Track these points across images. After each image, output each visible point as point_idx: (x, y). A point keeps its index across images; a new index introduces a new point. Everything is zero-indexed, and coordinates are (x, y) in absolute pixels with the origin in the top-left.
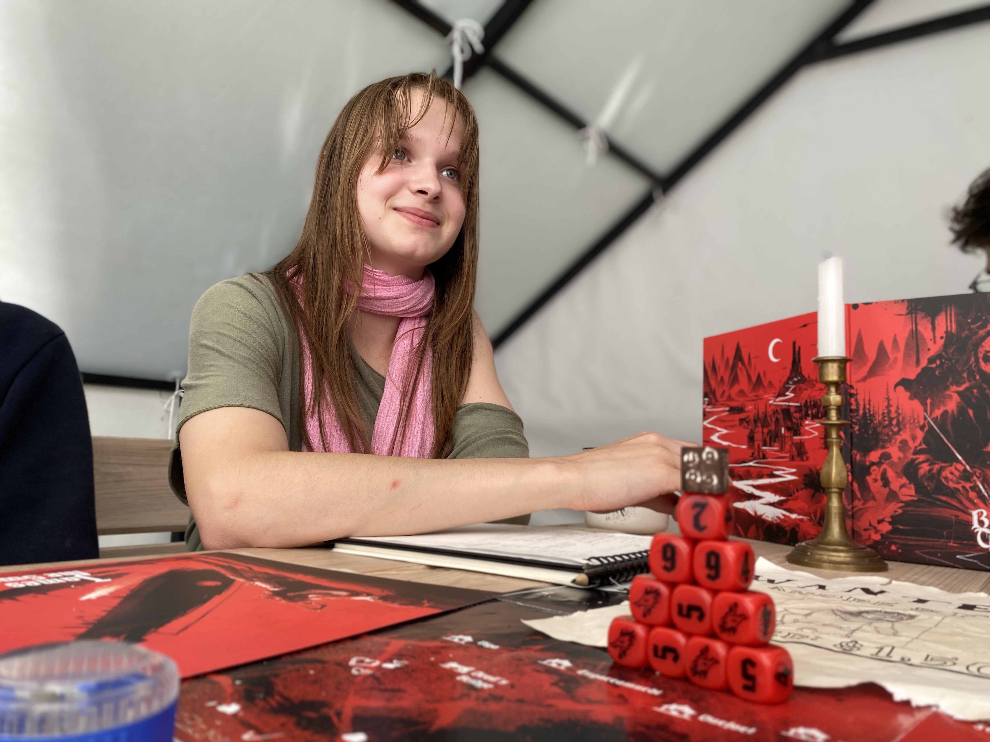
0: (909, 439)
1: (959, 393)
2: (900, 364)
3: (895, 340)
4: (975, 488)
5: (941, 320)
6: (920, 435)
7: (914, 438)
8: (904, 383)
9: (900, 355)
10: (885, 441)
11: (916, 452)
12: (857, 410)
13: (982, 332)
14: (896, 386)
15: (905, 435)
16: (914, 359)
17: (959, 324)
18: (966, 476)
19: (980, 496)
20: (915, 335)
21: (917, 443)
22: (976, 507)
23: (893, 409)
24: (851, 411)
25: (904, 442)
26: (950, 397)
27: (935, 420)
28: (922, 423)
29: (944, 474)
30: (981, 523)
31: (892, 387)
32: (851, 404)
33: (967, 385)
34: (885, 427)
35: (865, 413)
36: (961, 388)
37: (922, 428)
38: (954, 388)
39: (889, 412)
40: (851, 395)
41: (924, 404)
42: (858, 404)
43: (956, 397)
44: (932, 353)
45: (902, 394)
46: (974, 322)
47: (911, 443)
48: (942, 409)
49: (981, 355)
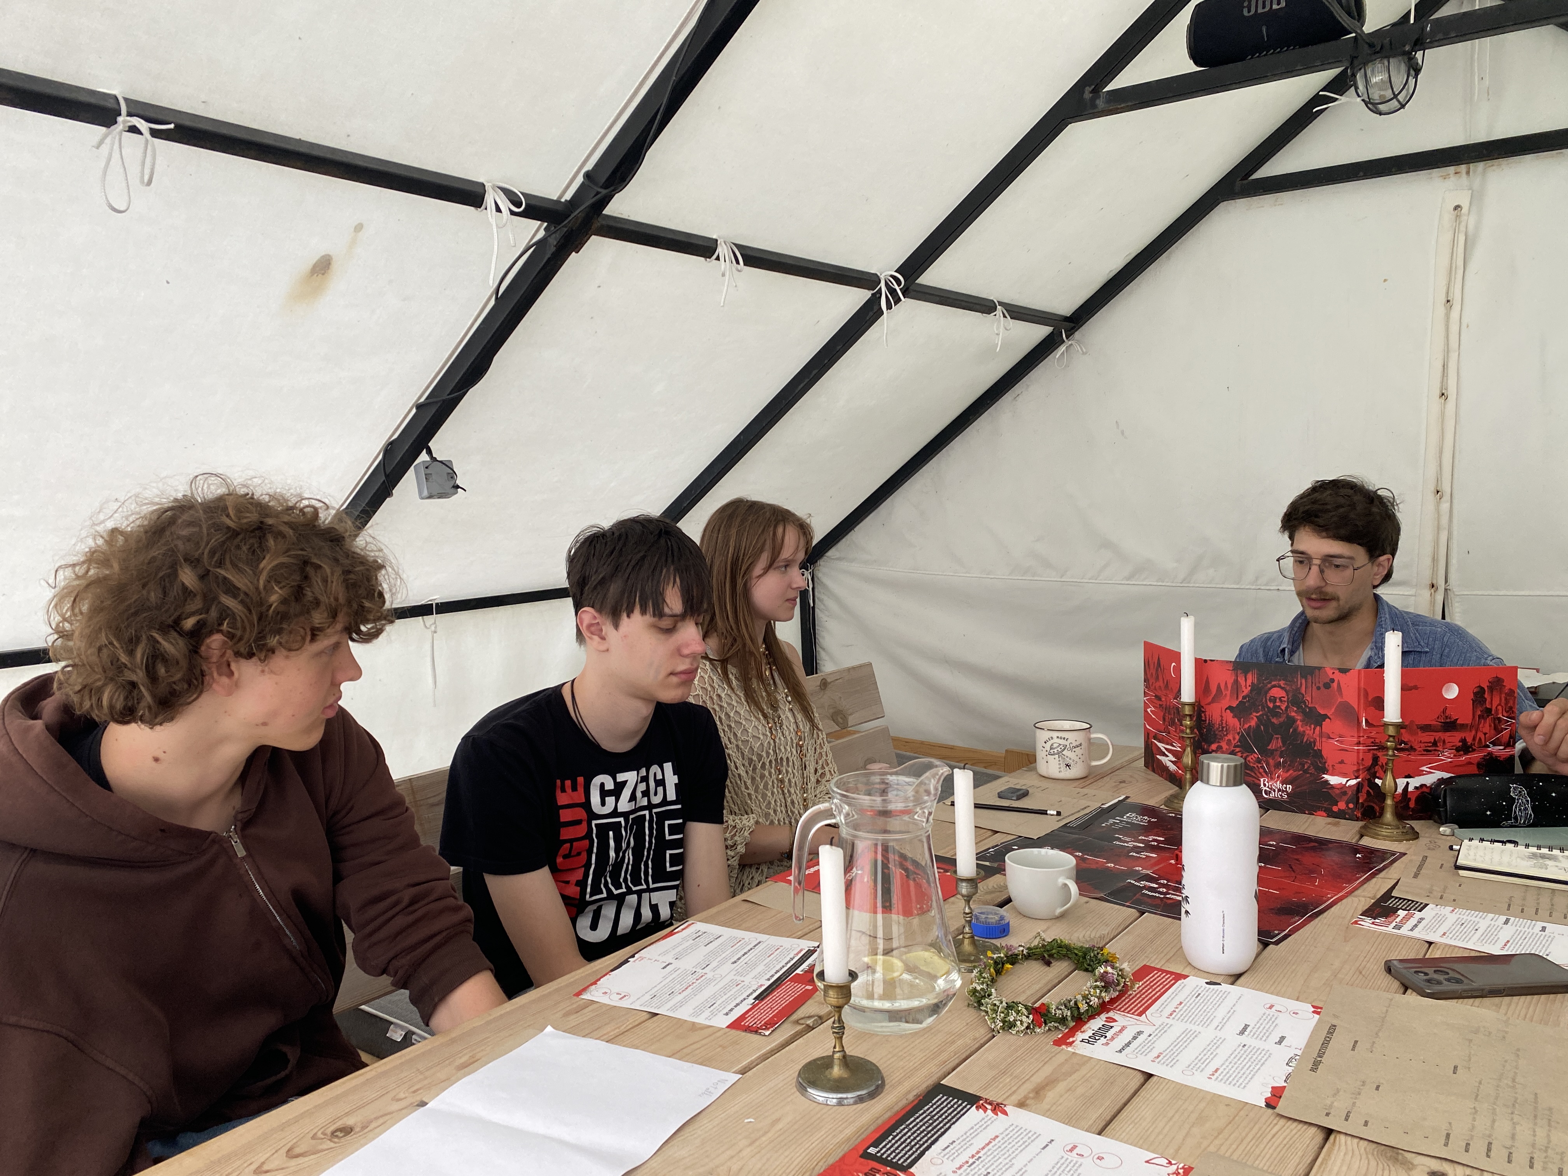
0: (1232, 739)
1: (1256, 716)
2: (1228, 698)
3: (1226, 683)
4: (1262, 767)
5: (1250, 676)
6: (1237, 737)
7: (1234, 739)
8: (1230, 708)
9: (1228, 693)
10: (1220, 739)
11: (1235, 746)
12: (1206, 721)
13: (1269, 686)
14: (1226, 709)
15: (1230, 737)
16: (1236, 696)
17: (1258, 679)
18: (1259, 761)
19: (1265, 771)
20: (1236, 681)
21: (1236, 741)
22: (1263, 777)
23: (1224, 722)
24: (1203, 721)
25: (1229, 740)
26: (1253, 718)
27: (1245, 730)
28: (1238, 731)
29: (1248, 759)
30: (1265, 785)
31: (1223, 711)
32: (1201, 717)
33: (1261, 713)
34: (1220, 731)
35: (1209, 723)
36: (1258, 715)
37: (1238, 733)
38: (1255, 714)
39: (1222, 723)
40: (1203, 712)
41: (1240, 721)
42: (1206, 718)
43: (1255, 718)
44: (1244, 694)
45: (1229, 715)
46: (1265, 680)
47: (1232, 741)
48: (1249, 724)
49: (1268, 698)
